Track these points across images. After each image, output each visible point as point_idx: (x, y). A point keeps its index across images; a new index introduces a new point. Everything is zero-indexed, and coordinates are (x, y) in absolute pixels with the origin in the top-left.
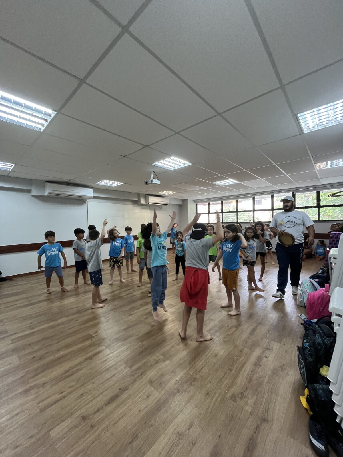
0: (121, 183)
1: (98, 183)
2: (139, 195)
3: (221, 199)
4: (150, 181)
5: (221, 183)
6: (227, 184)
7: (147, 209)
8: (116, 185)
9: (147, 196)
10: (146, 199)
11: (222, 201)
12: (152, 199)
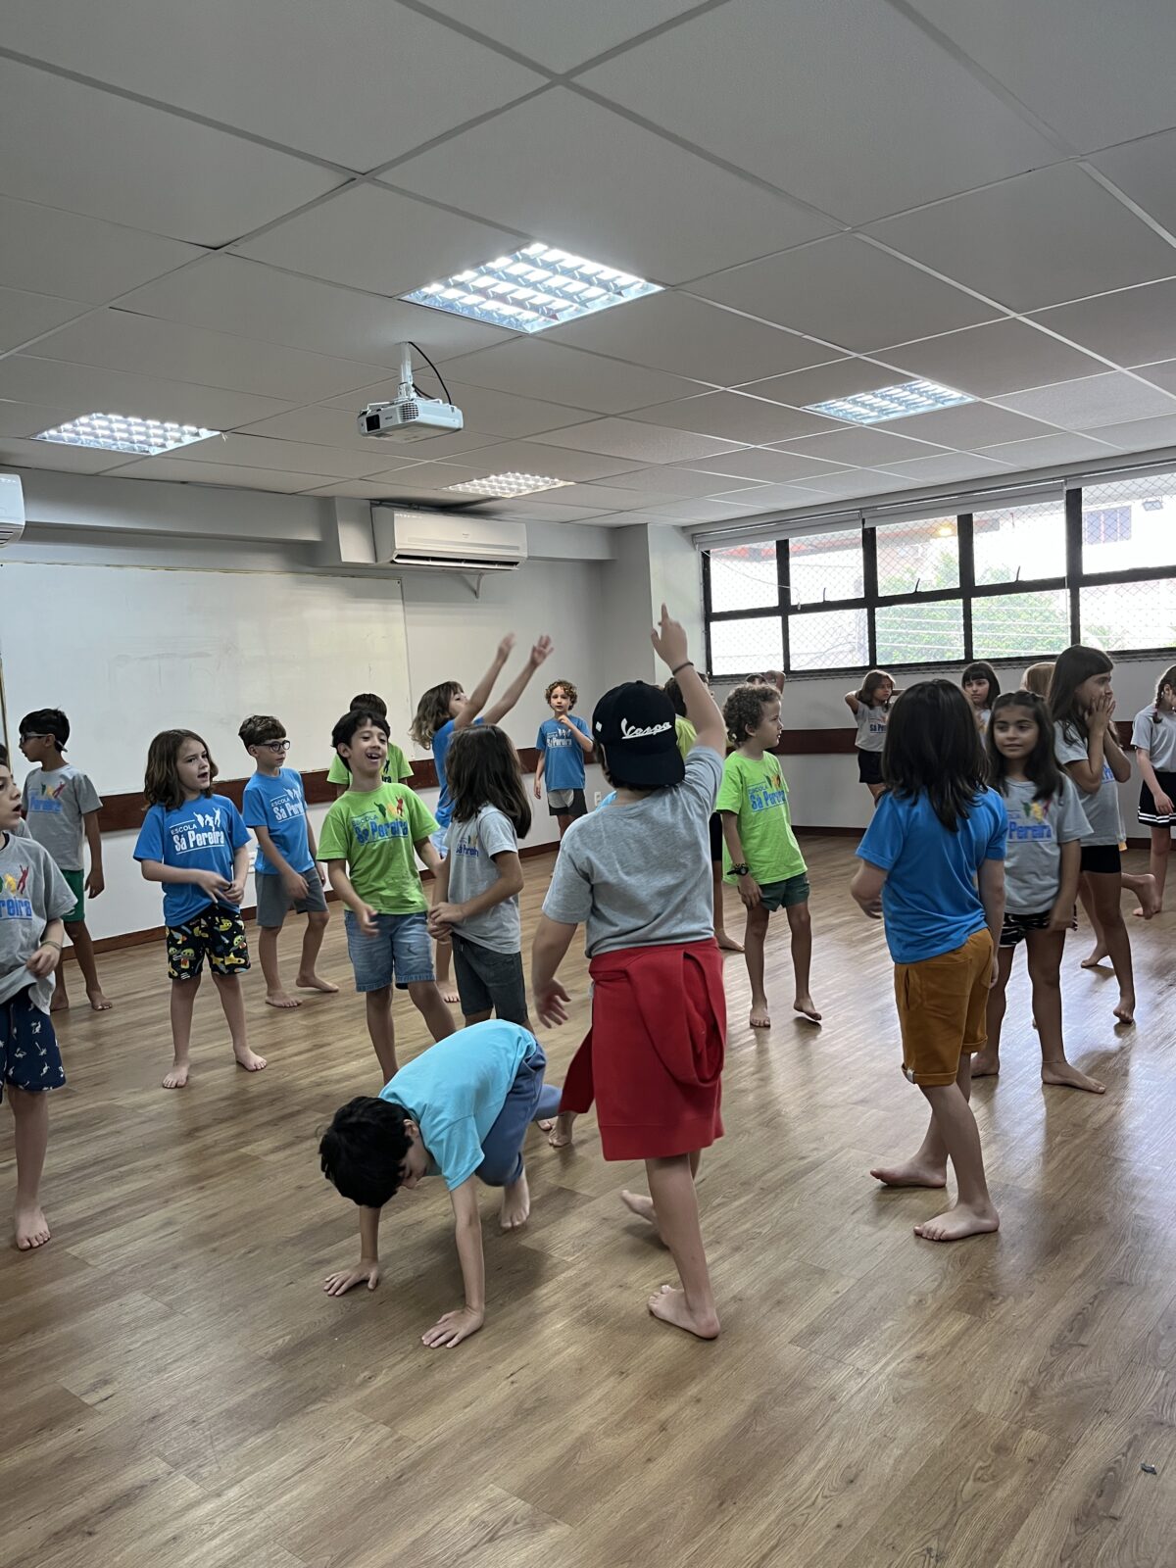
0: (205, 434)
1: (53, 432)
2: (326, 510)
3: (864, 516)
4: (397, 407)
5: (858, 409)
6: (898, 412)
7: (384, 596)
8: (171, 445)
9: (378, 510)
10: (377, 535)
11: (867, 526)
12: (416, 534)
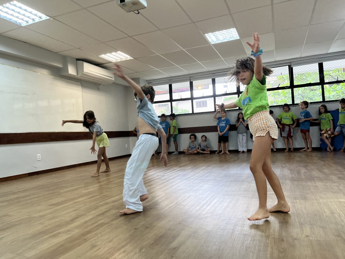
0: (44, 18)
2: (65, 59)
3: (191, 78)
7: (78, 85)
8: (30, 22)
9: (79, 61)
10: (78, 69)
11: (191, 81)
12: (89, 69)
